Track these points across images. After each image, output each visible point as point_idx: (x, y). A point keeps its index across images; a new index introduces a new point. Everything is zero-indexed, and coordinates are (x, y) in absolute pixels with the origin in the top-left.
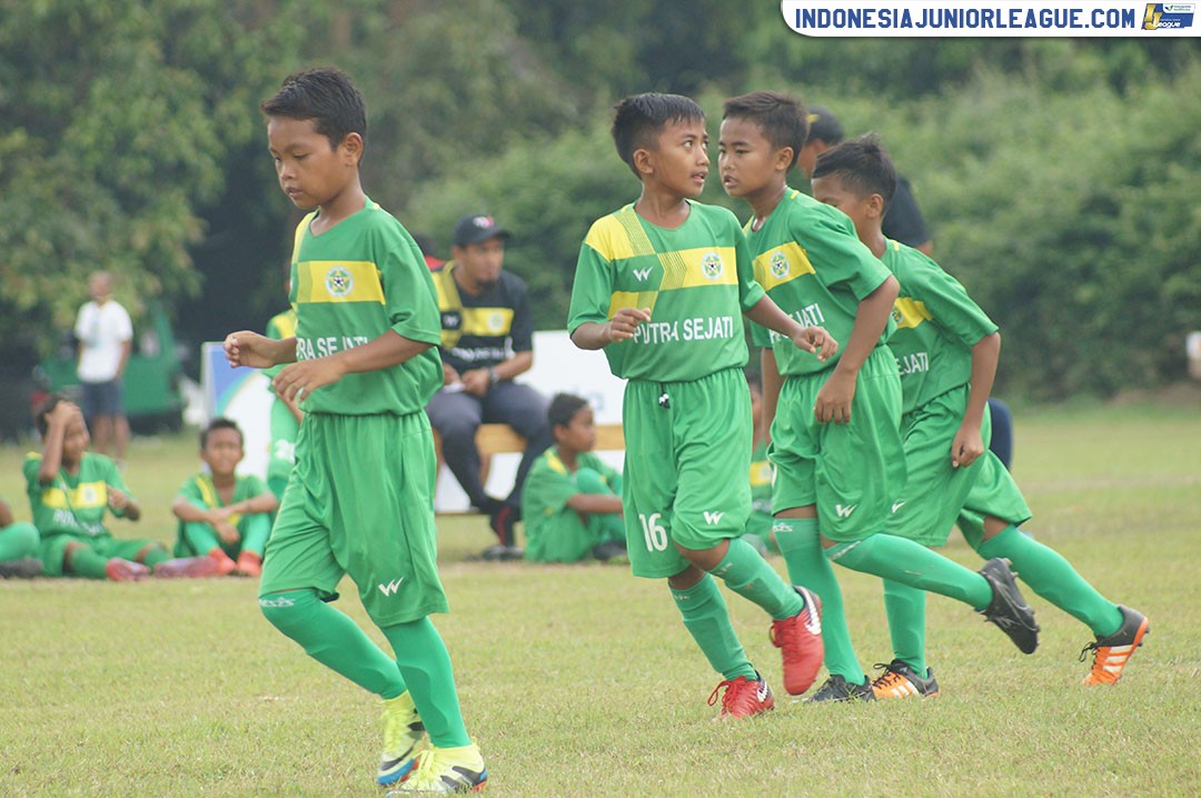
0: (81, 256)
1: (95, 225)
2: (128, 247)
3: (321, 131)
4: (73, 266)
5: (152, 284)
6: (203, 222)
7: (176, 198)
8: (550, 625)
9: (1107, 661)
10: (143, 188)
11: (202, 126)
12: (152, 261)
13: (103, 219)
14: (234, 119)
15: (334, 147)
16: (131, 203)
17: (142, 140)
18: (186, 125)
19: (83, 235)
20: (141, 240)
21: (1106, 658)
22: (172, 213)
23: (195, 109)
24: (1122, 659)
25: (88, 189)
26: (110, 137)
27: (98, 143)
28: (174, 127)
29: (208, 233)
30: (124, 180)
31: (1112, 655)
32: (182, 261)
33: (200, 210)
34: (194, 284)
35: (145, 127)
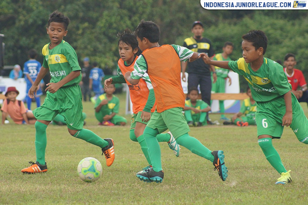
0: (100, 52)
1: (103, 45)
2: (110, 50)
3: (254, 45)
4: (98, 54)
8: (206, 140)
11: (129, 23)
13: (105, 43)
14: (136, 21)
15: (256, 50)
17: (115, 25)
18: (125, 22)
19: (100, 47)
23: (127, 19)
25: (102, 37)
26: (107, 25)
27: (105, 26)
28: (122, 23)
30: (110, 34)
35: (115, 22)
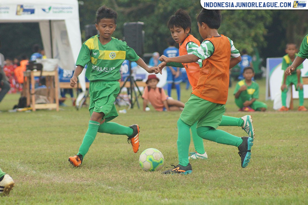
1: (242, 31)
2: (249, 36)
5: (255, 44)
6: (267, 30)
7: (261, 24)
9: (135, 141)
10: (253, 22)
12: (255, 39)
13: (244, 29)
16: (250, 26)
19: (239, 33)
20: (253, 34)
21: (134, 140)
22: (260, 28)
24: (137, 138)
25: (241, 22)
29: (268, 33)
30: (249, 20)
31: (135, 139)
32: (262, 39)
33: (266, 27)
34: (265, 45)
